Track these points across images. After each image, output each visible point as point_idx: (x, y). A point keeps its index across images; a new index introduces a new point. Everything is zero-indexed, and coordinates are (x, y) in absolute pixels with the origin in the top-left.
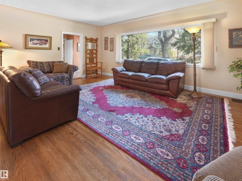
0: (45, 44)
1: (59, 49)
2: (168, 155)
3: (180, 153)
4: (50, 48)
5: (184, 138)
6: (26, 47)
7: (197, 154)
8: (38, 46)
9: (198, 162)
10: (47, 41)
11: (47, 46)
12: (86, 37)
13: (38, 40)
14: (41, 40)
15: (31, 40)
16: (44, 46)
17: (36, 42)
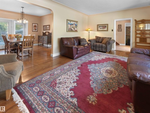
0: (105, 28)
1: (112, 30)
2: (45, 79)
3: (43, 83)
4: (107, 30)
5: (52, 88)
6: (98, 30)
7: (39, 89)
8: (102, 29)
9: (35, 87)
10: (106, 26)
11: (106, 29)
12: (135, 20)
13: (102, 26)
14: (103, 26)
15: (100, 27)
16: (105, 29)
17: (101, 27)
